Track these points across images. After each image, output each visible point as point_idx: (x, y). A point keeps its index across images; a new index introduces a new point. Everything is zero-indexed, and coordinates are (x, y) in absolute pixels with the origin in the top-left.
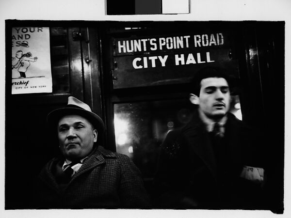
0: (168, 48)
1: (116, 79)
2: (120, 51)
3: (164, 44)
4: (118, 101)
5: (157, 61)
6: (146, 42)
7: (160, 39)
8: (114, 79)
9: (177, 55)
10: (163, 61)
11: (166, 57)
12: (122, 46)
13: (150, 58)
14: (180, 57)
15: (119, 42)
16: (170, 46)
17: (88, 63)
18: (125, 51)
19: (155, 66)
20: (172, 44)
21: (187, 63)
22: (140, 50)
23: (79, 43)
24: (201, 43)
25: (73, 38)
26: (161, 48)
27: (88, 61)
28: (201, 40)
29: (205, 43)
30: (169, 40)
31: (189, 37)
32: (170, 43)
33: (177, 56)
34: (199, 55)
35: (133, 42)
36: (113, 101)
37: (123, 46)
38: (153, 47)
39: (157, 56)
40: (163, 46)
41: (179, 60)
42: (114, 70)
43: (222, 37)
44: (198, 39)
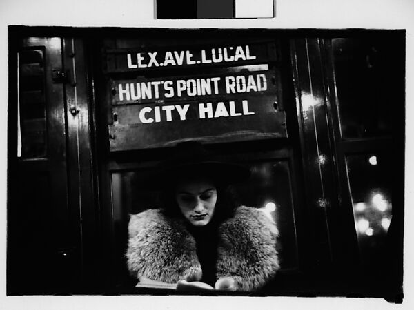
0: (189, 94)
1: (114, 138)
2: (121, 99)
3: (184, 89)
4: (118, 168)
5: (175, 112)
6: (159, 85)
7: (179, 82)
8: (111, 138)
9: (203, 104)
10: (183, 112)
11: (187, 107)
12: (124, 91)
13: (164, 108)
14: (206, 106)
15: (120, 86)
16: (192, 92)
17: (74, 115)
18: (128, 98)
19: (171, 120)
20: (194, 89)
21: (215, 116)
22: (150, 97)
23: (61, 86)
24: (235, 88)
25: (54, 79)
26: (179, 95)
27: (74, 112)
28: (236, 84)
29: (241, 88)
30: (191, 83)
31: (219, 79)
32: (191, 87)
33: (201, 106)
34: (232, 104)
35: (141, 85)
36: (111, 168)
37: (127, 91)
38: (169, 92)
39: (175, 105)
40: (182, 92)
41: (205, 111)
42: (112, 124)
43: (265, 80)
44: (231, 82)
